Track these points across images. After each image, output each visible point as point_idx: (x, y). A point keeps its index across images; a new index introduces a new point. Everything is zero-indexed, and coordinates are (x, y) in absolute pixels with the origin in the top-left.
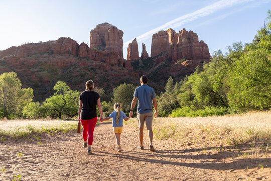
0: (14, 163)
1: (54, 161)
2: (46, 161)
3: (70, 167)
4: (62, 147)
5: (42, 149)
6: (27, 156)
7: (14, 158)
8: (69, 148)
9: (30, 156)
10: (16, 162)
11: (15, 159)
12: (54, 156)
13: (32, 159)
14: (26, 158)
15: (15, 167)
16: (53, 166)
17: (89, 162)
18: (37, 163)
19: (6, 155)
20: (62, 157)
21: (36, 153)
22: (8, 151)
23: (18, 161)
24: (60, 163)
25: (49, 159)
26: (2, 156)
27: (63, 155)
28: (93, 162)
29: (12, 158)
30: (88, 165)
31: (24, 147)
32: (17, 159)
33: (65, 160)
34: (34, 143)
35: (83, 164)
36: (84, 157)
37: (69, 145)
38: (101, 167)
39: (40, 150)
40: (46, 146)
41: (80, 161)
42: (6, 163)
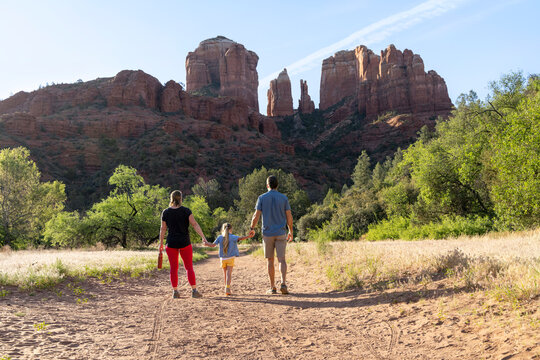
0: (28, 345)
1: (115, 341)
2: (96, 339)
3: (148, 352)
4: (130, 309)
5: (86, 313)
6: (57, 330)
7: (27, 334)
8: (144, 311)
9: (62, 329)
10: (32, 343)
11: (29, 337)
12: (114, 329)
13: (66, 335)
14: (55, 333)
15: (30, 353)
16: (112, 350)
17: (189, 342)
18: (77, 345)
19: (10, 328)
20: (131, 330)
21: (74, 322)
22: (14, 319)
23: (37, 340)
24: (126, 344)
25: (103, 337)
26: (3, 329)
27: (134, 326)
28: (199, 341)
29: (23, 333)
30: (188, 347)
31: (48, 309)
32: (35, 337)
33: (138, 337)
34: (70, 300)
35: (177, 346)
36: (179, 331)
37: (145, 304)
38: (216, 353)
39: (84, 315)
40: (96, 307)
41: (169, 340)
42: (11, 344)
